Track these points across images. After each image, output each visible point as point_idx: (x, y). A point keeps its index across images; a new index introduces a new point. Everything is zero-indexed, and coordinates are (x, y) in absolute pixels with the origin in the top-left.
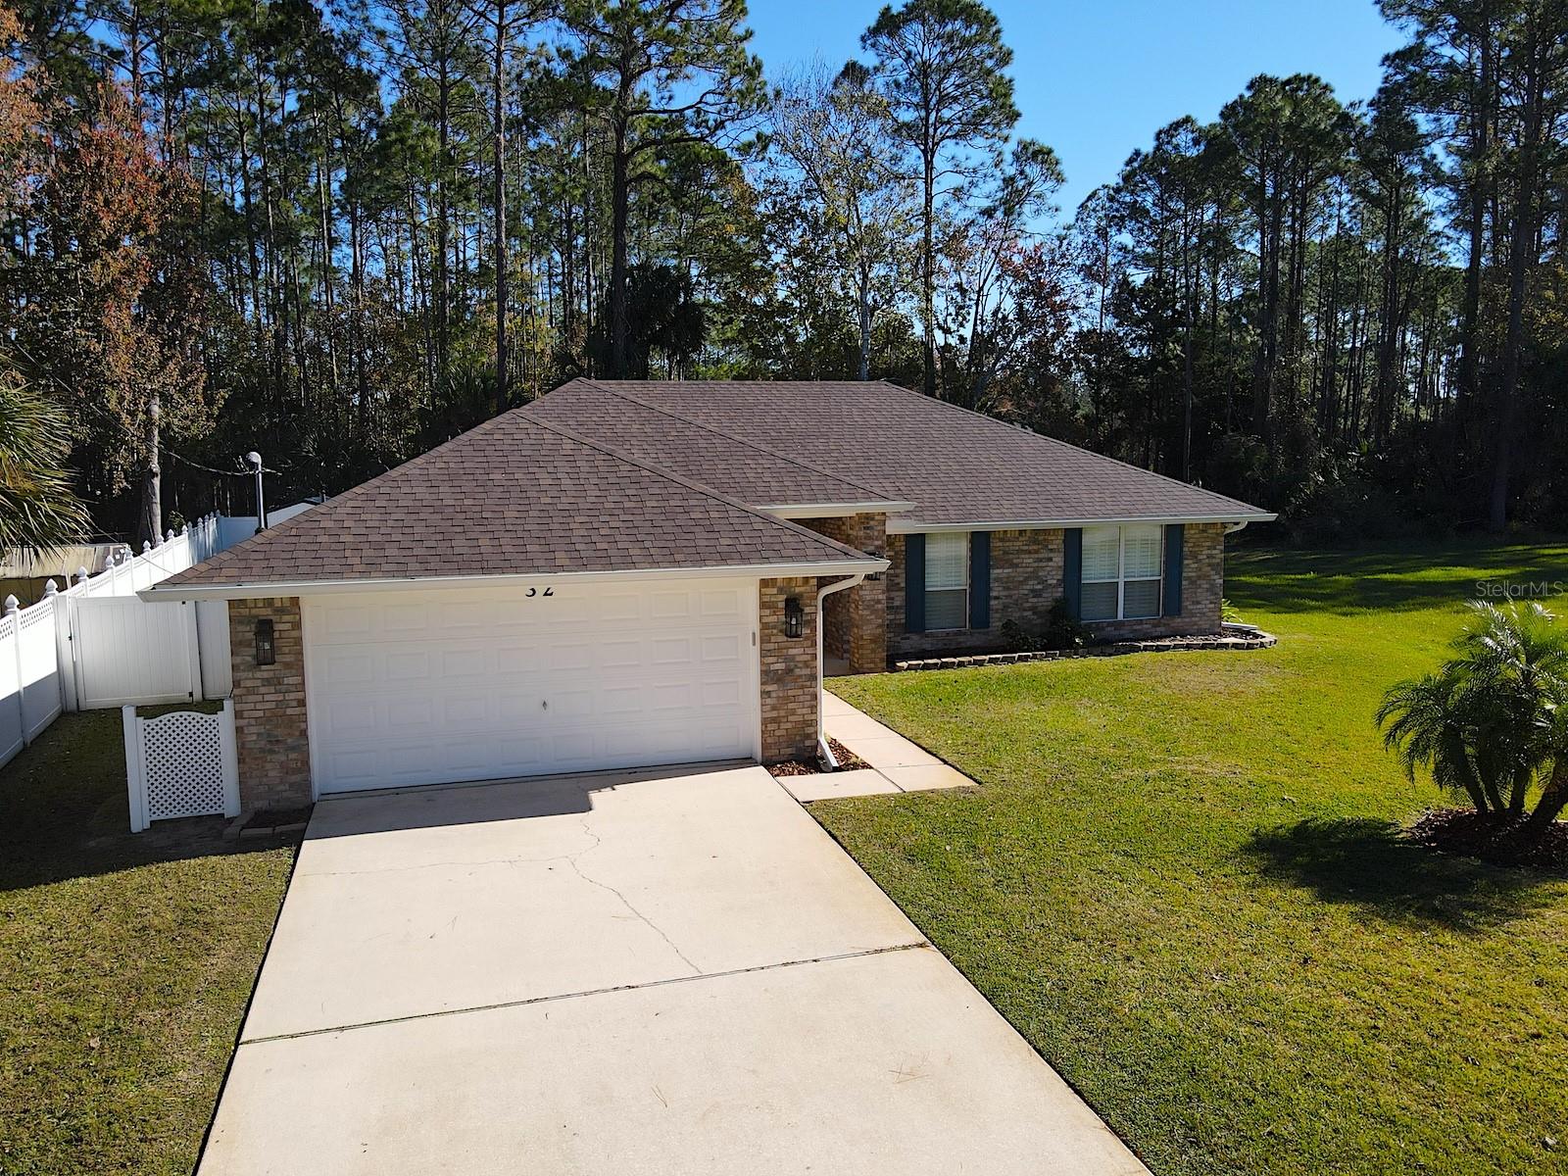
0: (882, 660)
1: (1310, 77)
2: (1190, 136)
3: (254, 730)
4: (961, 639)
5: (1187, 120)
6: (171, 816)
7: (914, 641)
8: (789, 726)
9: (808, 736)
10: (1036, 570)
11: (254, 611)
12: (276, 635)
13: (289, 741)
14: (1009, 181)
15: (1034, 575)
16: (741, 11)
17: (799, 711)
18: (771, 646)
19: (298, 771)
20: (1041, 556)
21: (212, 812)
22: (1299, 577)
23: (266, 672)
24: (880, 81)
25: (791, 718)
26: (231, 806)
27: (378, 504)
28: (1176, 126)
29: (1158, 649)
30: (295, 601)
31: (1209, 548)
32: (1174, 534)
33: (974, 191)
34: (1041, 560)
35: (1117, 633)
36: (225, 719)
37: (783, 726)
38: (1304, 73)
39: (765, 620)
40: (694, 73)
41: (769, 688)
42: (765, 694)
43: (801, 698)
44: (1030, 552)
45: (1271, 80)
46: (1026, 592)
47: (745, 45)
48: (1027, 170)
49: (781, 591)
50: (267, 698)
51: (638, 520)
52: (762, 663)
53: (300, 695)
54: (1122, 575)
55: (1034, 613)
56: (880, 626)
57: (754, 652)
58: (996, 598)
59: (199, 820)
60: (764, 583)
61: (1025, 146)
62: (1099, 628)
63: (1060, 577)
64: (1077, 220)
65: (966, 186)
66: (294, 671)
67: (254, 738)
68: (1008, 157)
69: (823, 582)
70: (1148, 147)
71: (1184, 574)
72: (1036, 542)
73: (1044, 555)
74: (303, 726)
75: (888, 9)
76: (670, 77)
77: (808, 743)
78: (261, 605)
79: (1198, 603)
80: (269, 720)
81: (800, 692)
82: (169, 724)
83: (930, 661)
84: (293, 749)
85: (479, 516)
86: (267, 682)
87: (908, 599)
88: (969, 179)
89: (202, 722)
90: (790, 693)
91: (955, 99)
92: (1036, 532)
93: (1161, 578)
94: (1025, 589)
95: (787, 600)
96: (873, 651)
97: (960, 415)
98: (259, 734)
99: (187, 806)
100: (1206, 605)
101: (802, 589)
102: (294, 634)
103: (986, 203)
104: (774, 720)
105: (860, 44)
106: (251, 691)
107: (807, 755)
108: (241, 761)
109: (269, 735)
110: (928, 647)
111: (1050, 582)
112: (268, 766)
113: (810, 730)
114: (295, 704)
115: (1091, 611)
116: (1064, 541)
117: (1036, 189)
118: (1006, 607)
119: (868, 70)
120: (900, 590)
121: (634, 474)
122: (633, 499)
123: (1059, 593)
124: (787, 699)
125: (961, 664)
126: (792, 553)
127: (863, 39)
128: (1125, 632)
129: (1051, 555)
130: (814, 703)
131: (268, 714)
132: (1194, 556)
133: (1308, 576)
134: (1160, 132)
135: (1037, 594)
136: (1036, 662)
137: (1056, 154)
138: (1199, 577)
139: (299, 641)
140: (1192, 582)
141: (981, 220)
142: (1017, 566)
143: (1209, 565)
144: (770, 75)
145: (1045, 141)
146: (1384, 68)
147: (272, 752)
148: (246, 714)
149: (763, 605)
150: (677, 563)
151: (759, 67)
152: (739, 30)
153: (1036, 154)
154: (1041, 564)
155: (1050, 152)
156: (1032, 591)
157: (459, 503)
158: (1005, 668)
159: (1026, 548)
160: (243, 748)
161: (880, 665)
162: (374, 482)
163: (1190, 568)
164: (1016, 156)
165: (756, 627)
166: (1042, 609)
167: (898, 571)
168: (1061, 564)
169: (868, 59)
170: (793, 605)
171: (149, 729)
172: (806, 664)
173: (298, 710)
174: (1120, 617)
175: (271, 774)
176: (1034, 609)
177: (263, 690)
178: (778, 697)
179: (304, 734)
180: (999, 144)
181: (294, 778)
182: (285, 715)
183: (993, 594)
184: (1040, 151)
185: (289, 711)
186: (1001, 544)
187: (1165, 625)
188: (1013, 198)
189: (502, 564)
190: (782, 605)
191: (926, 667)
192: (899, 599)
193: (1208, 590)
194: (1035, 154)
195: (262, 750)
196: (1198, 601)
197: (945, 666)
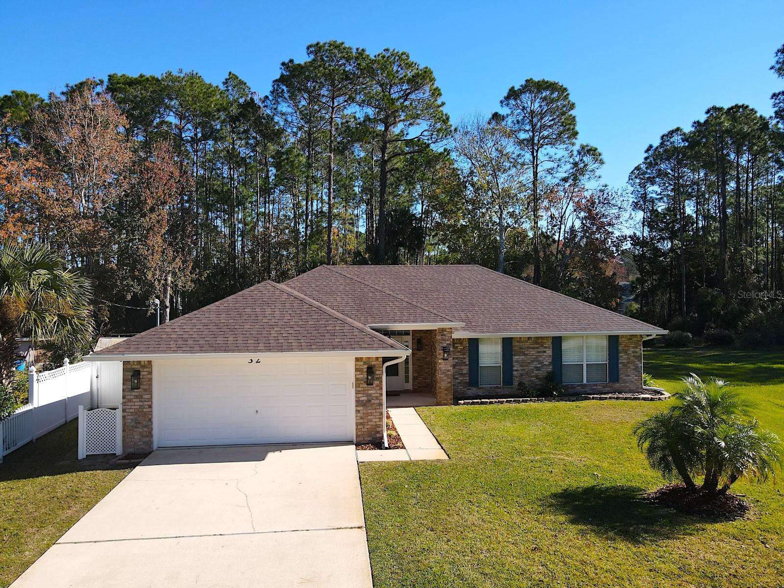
0: (451, 399)
1: (743, 105)
2: (680, 137)
3: (129, 417)
4: (498, 390)
5: (678, 129)
6: (95, 453)
7: (473, 391)
8: (369, 427)
9: (378, 432)
10: (537, 357)
11: (133, 367)
12: (141, 377)
13: (144, 423)
14: (576, 164)
15: (536, 359)
16: (438, 94)
17: (374, 420)
18: (360, 389)
19: (147, 436)
20: (540, 350)
21: (111, 452)
22: (724, 365)
23: (136, 392)
24: (510, 120)
25: (369, 423)
26: (119, 451)
27: (193, 322)
28: (671, 133)
29: (601, 399)
30: (150, 362)
31: (633, 347)
32: (613, 340)
33: (560, 169)
34: (540, 352)
35: (582, 390)
36: (119, 413)
37: (366, 427)
38: (740, 104)
39: (357, 377)
40: (420, 122)
41: (359, 409)
42: (357, 411)
43: (375, 414)
44: (534, 348)
45: (718, 108)
46: (532, 368)
47: (441, 109)
48: (585, 159)
49: (365, 363)
50: (136, 404)
51: (302, 330)
52: (356, 397)
53: (150, 403)
54: (585, 361)
55: (537, 379)
56: (449, 383)
57: (353, 391)
58: (516, 370)
59: (105, 455)
60: (357, 359)
61: (583, 147)
62: (573, 387)
63: (550, 361)
64: (629, 180)
65: (556, 166)
66: (147, 393)
67: (130, 421)
68: (575, 153)
69: (386, 359)
70: (656, 143)
71: (620, 361)
72: (537, 343)
73: (542, 349)
74: (150, 416)
75: (513, 88)
76: (410, 124)
77: (378, 435)
78: (136, 364)
79: (629, 376)
80: (136, 413)
81: (374, 411)
82: (97, 413)
83: (475, 401)
84: (146, 426)
85: (233, 327)
86: (136, 397)
87: (470, 369)
88: (557, 164)
89: (110, 413)
90: (369, 411)
91: (550, 126)
92: (537, 338)
93: (607, 362)
94: (532, 366)
95: (368, 368)
96: (446, 394)
97: (511, 280)
98: (132, 419)
99: (102, 449)
100: (633, 377)
101: (375, 363)
102: (149, 376)
103: (566, 175)
104: (361, 424)
105: (500, 104)
106: (130, 401)
107: (377, 441)
108: (124, 431)
109: (136, 420)
110: (481, 394)
111: (545, 363)
112: (135, 434)
113: (379, 429)
114: (147, 407)
115: (568, 378)
116: (552, 343)
117: (590, 167)
118: (521, 375)
119: (503, 116)
120: (466, 365)
121: (309, 309)
122: (304, 320)
123: (550, 369)
124: (368, 414)
125: (491, 403)
126: (366, 346)
127: (501, 102)
128: (587, 389)
129: (545, 350)
130: (381, 416)
131: (136, 410)
132: (625, 352)
133: (730, 364)
134: (663, 136)
135: (538, 369)
136: (532, 403)
137: (599, 150)
138: (628, 363)
139: (150, 380)
140: (624, 365)
141: (562, 183)
142: (527, 355)
143: (634, 356)
144: (453, 122)
145: (593, 144)
146: (773, 100)
147: (137, 427)
148: (127, 410)
149: (356, 370)
150: (311, 350)
151: (448, 119)
152: (439, 102)
153: (590, 151)
154: (540, 354)
155: (596, 149)
156: (536, 367)
157: (227, 321)
158: (513, 405)
159: (532, 346)
160: (125, 425)
161: (449, 402)
162: (195, 312)
163: (623, 358)
164: (579, 153)
165: (353, 380)
166: (540, 377)
167: (465, 356)
168: (551, 354)
169: (504, 111)
170: (370, 370)
171: (89, 415)
172: (377, 398)
173: (148, 410)
174: (585, 381)
175: (136, 437)
176: (537, 377)
177: (134, 400)
178: (363, 413)
179: (150, 420)
180: (570, 147)
181: (144, 439)
182: (143, 411)
183: (514, 368)
184: (591, 150)
185: (145, 410)
186: (518, 344)
187: (610, 387)
188: (578, 172)
189: (234, 348)
190: (365, 370)
191: (473, 403)
192: (465, 370)
193: (634, 369)
194: (588, 151)
195: (133, 427)
196: (628, 376)
197: (482, 403)
